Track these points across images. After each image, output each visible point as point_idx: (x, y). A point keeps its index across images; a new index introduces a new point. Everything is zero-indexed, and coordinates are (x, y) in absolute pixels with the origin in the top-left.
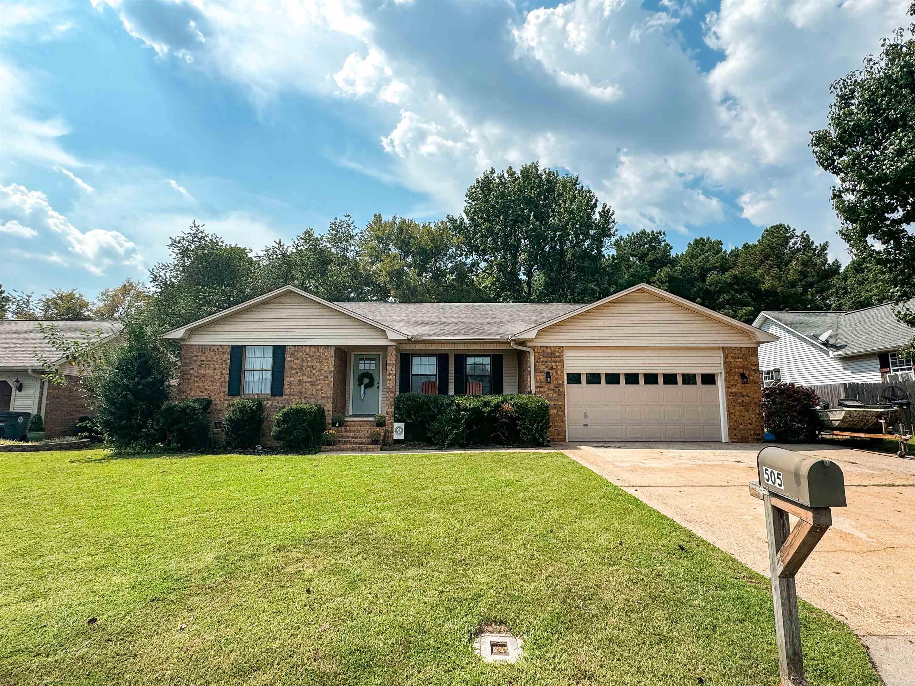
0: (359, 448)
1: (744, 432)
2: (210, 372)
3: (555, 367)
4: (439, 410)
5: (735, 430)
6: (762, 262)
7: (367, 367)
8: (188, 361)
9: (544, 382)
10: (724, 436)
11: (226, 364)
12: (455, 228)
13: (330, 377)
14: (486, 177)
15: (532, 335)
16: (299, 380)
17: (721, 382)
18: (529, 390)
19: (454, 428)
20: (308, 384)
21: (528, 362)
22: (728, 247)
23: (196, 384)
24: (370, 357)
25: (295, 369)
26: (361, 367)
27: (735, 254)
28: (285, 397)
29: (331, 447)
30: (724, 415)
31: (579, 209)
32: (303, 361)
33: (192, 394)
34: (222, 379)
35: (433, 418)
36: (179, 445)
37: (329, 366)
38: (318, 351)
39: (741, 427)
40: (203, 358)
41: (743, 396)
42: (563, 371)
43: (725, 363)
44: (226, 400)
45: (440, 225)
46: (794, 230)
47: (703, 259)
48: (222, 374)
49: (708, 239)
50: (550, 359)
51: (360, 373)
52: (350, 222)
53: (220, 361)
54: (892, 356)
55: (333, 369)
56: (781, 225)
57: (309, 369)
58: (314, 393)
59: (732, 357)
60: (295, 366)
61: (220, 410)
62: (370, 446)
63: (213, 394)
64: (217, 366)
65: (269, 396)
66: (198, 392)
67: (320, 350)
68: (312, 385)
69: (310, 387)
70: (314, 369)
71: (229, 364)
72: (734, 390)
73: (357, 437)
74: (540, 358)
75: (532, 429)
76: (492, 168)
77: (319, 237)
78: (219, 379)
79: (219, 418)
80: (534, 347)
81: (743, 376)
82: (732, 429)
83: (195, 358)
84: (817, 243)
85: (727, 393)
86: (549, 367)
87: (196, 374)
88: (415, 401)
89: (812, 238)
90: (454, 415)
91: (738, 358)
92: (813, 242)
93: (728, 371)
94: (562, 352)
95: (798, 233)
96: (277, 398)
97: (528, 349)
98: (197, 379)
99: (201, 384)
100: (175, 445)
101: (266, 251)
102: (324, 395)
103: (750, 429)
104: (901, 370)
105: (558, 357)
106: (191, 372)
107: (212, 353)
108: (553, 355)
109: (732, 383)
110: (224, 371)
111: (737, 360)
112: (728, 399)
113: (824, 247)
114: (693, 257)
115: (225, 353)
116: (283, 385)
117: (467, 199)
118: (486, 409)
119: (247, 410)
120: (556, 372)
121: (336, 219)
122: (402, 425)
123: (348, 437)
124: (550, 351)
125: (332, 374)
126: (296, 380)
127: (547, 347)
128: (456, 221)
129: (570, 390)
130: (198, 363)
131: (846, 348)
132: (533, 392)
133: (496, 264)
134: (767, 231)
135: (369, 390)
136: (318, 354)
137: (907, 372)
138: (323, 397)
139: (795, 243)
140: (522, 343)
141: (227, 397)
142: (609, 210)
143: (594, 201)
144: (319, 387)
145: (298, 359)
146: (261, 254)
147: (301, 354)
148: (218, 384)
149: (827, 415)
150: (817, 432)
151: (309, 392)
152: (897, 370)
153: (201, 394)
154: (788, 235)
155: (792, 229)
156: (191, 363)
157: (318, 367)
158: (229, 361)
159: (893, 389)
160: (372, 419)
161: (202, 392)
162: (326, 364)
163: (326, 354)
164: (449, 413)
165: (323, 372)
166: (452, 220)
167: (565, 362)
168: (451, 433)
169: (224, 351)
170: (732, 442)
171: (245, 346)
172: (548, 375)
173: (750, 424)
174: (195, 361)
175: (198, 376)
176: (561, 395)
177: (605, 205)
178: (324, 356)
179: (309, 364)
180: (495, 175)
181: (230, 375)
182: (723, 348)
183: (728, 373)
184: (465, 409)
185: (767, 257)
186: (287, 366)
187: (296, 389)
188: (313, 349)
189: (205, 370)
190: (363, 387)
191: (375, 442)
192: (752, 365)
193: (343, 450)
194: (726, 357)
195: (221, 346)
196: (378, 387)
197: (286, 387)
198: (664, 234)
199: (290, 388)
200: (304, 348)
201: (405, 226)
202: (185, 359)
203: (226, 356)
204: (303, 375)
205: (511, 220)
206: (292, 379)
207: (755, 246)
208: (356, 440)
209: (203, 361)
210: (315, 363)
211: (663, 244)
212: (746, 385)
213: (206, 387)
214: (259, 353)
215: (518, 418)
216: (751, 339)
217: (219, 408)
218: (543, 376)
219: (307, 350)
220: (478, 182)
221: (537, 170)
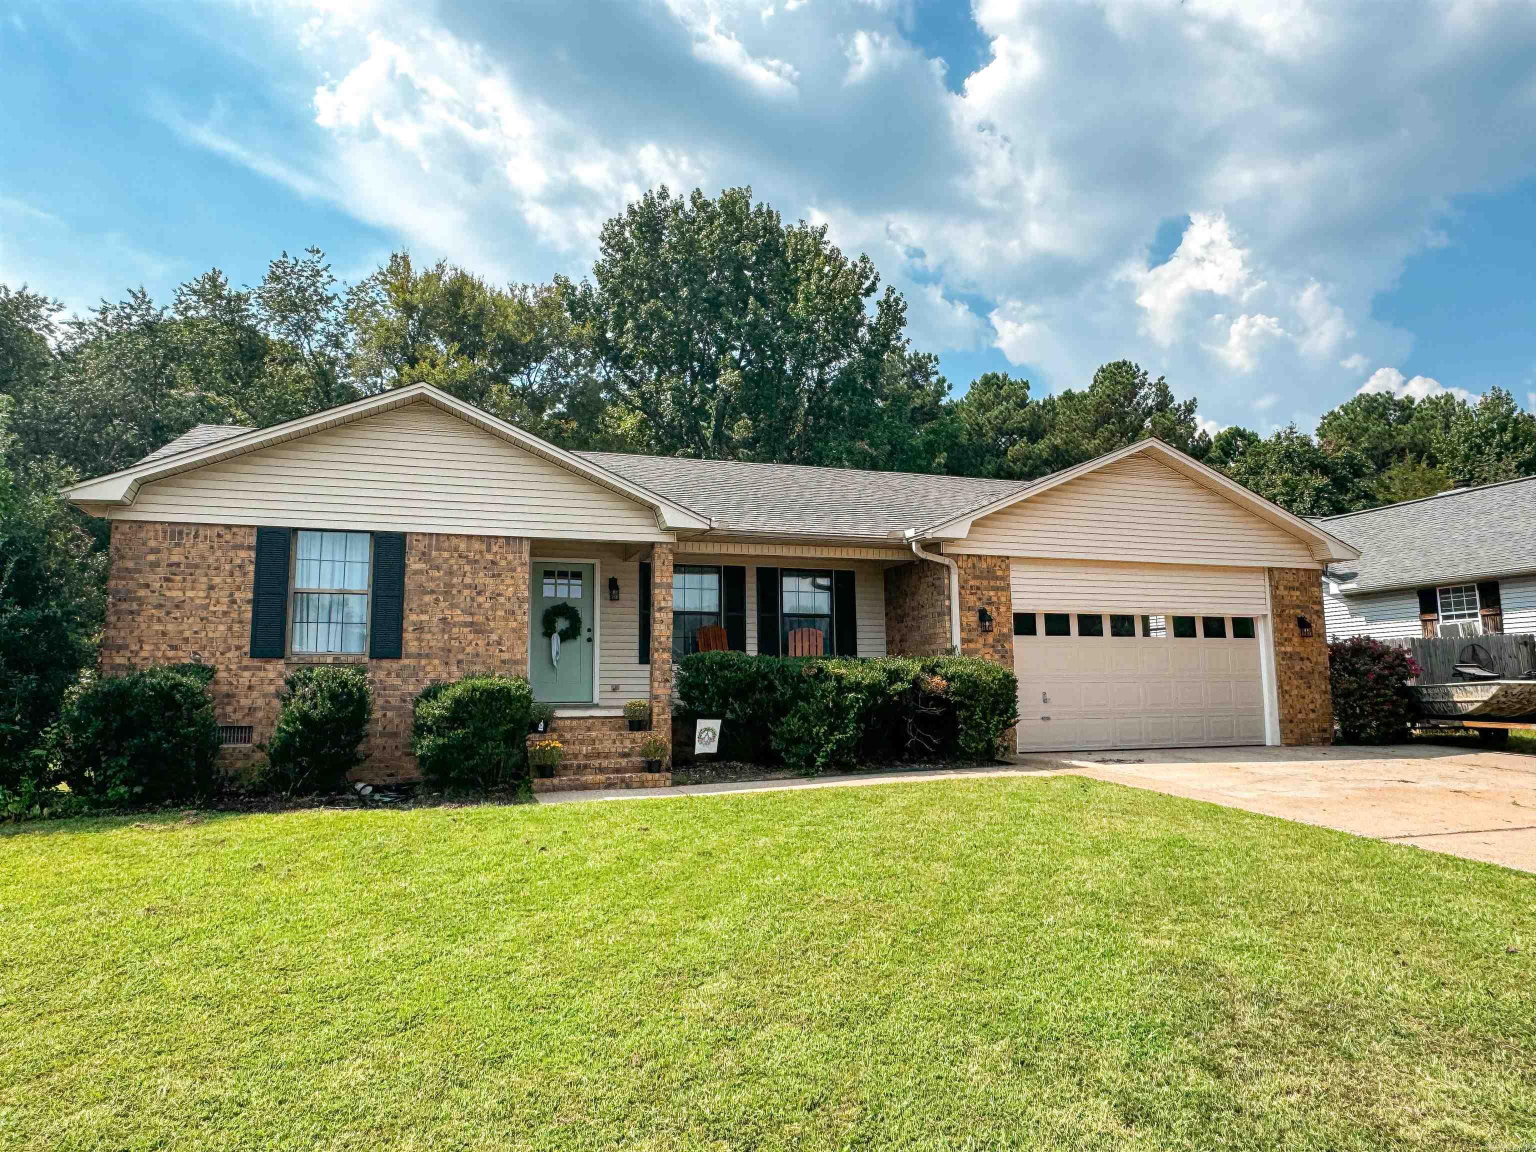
0: (623, 780)
1: (1303, 725)
2: (198, 595)
3: (994, 599)
4: (795, 688)
5: (1291, 722)
6: (1097, 425)
7: (562, 593)
8: (130, 564)
9: (975, 630)
10: (1271, 733)
11: (245, 574)
12: (572, 308)
13: (519, 612)
14: (650, 204)
15: (960, 530)
16: (444, 620)
17: (1264, 633)
18: (949, 646)
19: (832, 729)
20: (467, 630)
21: (942, 591)
22: (1036, 396)
23: (158, 627)
24: (570, 569)
25: (433, 592)
26: (548, 591)
27: (1049, 405)
28: (405, 661)
29: (556, 781)
30: (1271, 692)
31: (844, 291)
32: (451, 573)
33: (143, 654)
34: (234, 615)
35: (782, 709)
36: (138, 789)
37: (516, 586)
38: (489, 550)
39: (1300, 716)
40: (175, 559)
41: (1302, 659)
42: (1009, 608)
43: (1274, 597)
44: (246, 668)
45: (545, 294)
46: (1146, 373)
47: (1001, 412)
48: (234, 602)
49: (1005, 377)
50: (985, 583)
51: (548, 605)
52: (320, 267)
53: (228, 567)
54: (1442, 592)
55: (526, 594)
56: (1125, 363)
57: (466, 592)
58: (481, 650)
59: (1285, 588)
60: (431, 585)
61: (228, 696)
62: (649, 776)
63: (206, 654)
64: (217, 580)
65: (366, 659)
66: (164, 647)
67: (495, 548)
68: (476, 632)
69: (471, 637)
70: (479, 593)
71: (251, 576)
72: (1289, 649)
73: (598, 755)
74: (966, 581)
76: (663, 187)
78: (225, 613)
79: (225, 715)
80: (956, 557)
81: (1303, 623)
82: (1286, 722)
83: (152, 558)
84: (1180, 398)
85: (1277, 655)
86: (985, 600)
87: (154, 599)
88: (739, 669)
89: (1172, 390)
90: (833, 701)
91: (1293, 589)
92: (1172, 397)
93: (1279, 612)
94: (1008, 568)
95: (1152, 379)
96: (386, 664)
97: (946, 561)
98: (161, 613)
99: (170, 627)
100: (126, 790)
102: (506, 656)
103: (1313, 720)
104: (1458, 617)
105: (1002, 578)
106: (142, 593)
107: (203, 546)
108: (990, 574)
109: (1285, 635)
110: (237, 595)
111: (1293, 593)
112: (1278, 664)
113: (1190, 408)
114: (983, 407)
115: (241, 547)
116: (400, 629)
117: (603, 245)
118: (899, 686)
119: (350, 694)
120: (998, 609)
121: (285, 255)
122: (716, 725)
123: (576, 756)
124: (984, 566)
125: (526, 606)
126: (435, 620)
127: (980, 557)
128: (574, 289)
129: (1020, 644)
130: (162, 571)
131: (1358, 579)
132: (958, 651)
133: (670, 389)
134: (1103, 371)
135: (571, 645)
136: (489, 557)
137: (1468, 620)
138: (503, 662)
139: (1145, 398)
140: (933, 546)
141: (246, 661)
143: (872, 278)
144: (494, 637)
145: (438, 569)
147: (446, 555)
148: (222, 628)
149: (1448, 694)
150: (1409, 725)
151: (469, 650)
152: (1451, 617)
153: (171, 654)
154: (1137, 381)
155: (1142, 371)
156: (140, 572)
157: (490, 588)
158: (252, 568)
161: (174, 648)
162: (508, 581)
163: (510, 557)
164: (823, 696)
165: (502, 600)
166: (565, 288)
167: (1013, 588)
168: (828, 741)
169: (239, 540)
170: (1289, 745)
171: (296, 530)
172: (983, 616)
173: (1313, 711)
174: (155, 565)
175: (160, 606)
176: (1007, 656)
178: (503, 563)
179: (468, 580)
180: (668, 203)
181: (256, 603)
182: (1270, 570)
183: (1280, 616)
184: (857, 687)
185: (1106, 418)
186: (410, 583)
187: (435, 640)
188: (477, 545)
189: (183, 590)
190: (556, 638)
191: (652, 767)
192: (1315, 603)
193: (585, 787)
194: (1275, 588)
195: (228, 527)
196: (590, 640)
197: (409, 636)
198: (936, 359)
199: (419, 640)
200: (455, 541)
201: (468, 288)
202: (122, 557)
203: (243, 554)
204: (453, 606)
206: (424, 617)
207: (1084, 396)
208: (605, 763)
209: (178, 565)
210: (482, 579)
212: (1307, 640)
213: (187, 634)
214: (331, 548)
215: (961, 705)
216: (1312, 555)
217: (225, 688)
218: (973, 618)
219: (463, 546)
220: (632, 212)
221: (747, 205)
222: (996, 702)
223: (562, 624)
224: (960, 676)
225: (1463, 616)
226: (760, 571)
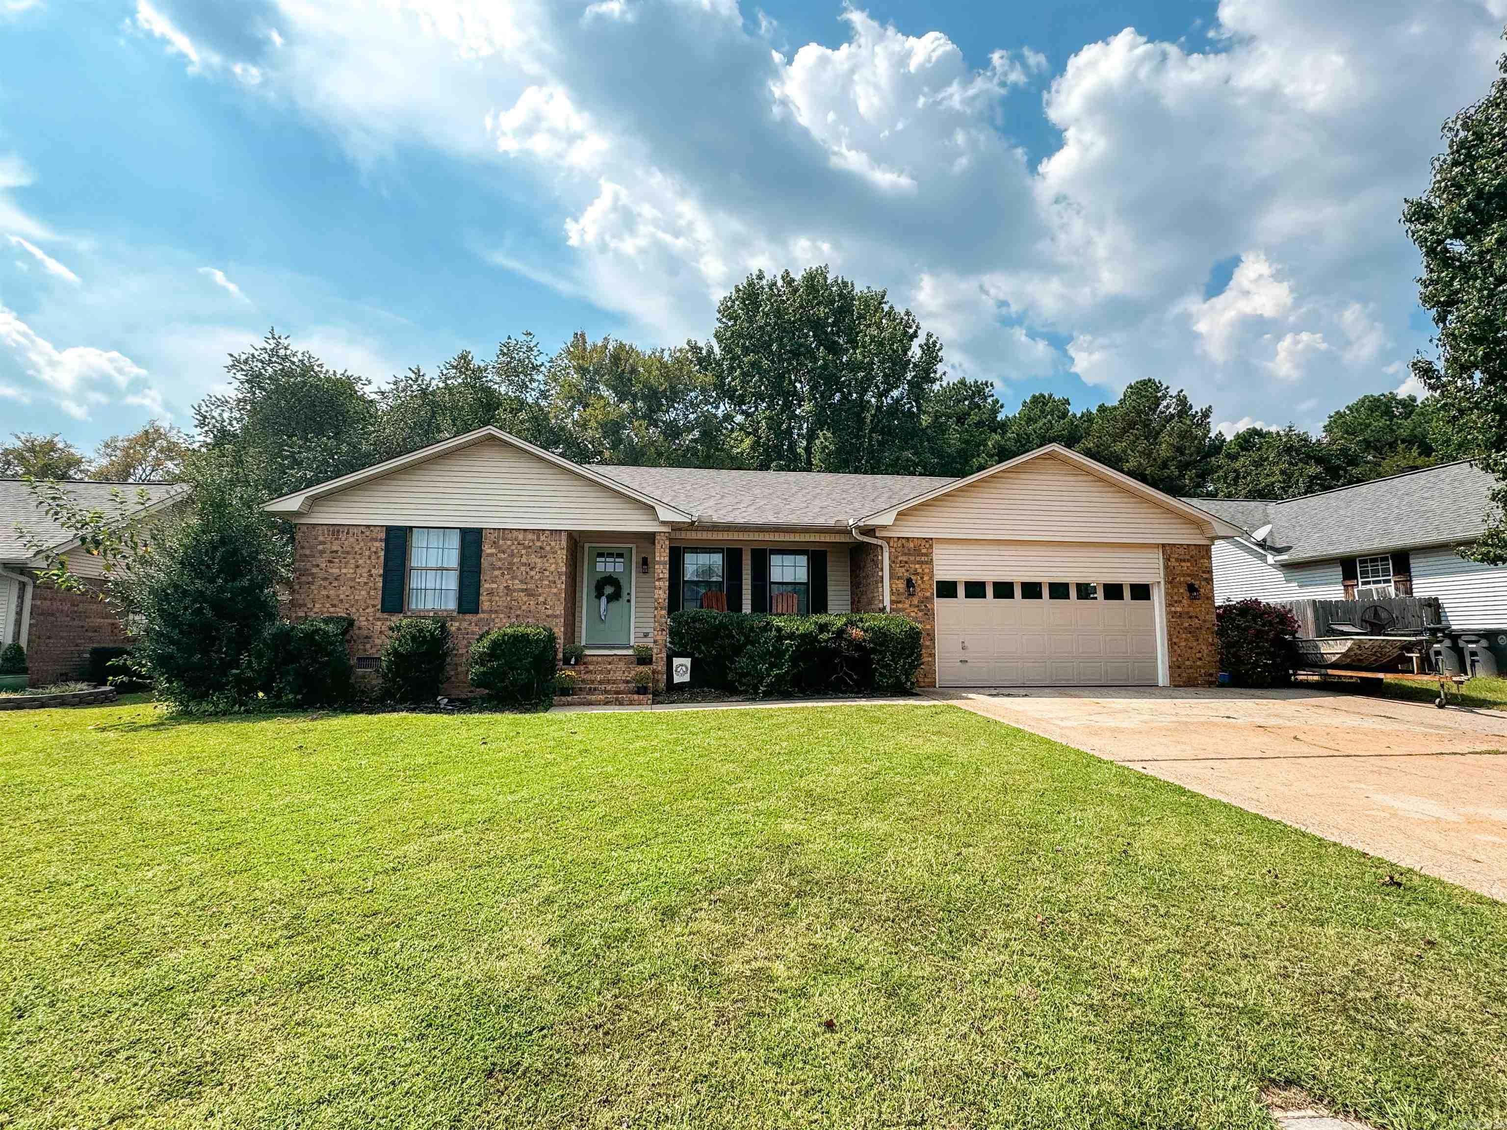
0: (617, 699)
1: (1191, 671)
2: (348, 571)
3: (920, 571)
4: (747, 637)
5: (1179, 667)
6: (1125, 431)
7: (610, 568)
8: (308, 552)
9: (903, 594)
10: (1163, 677)
11: (378, 558)
12: (700, 361)
13: (558, 582)
14: (751, 284)
15: (887, 519)
16: (507, 587)
17: (1158, 596)
18: (881, 606)
19: (772, 666)
20: (522, 594)
21: (877, 564)
22: (1076, 409)
23: (324, 592)
24: (615, 552)
25: (500, 568)
26: (600, 567)
27: (1088, 417)
28: (481, 615)
29: (569, 699)
30: (1163, 645)
31: (893, 338)
32: (512, 555)
33: (315, 610)
34: (371, 584)
35: (738, 650)
36: (299, 697)
37: (556, 564)
38: (538, 540)
39: (1187, 663)
40: (335, 548)
41: (1191, 617)
42: (931, 578)
43: (1166, 567)
44: (379, 619)
45: (678, 354)
46: (1168, 388)
47: (1044, 424)
48: (371, 576)
49: (1050, 396)
50: (912, 558)
51: (599, 577)
52: (532, 345)
53: (367, 553)
54: (1361, 562)
55: (564, 569)
56: (1150, 380)
57: (523, 568)
58: (533, 608)
59: (1177, 560)
60: (499, 564)
61: (367, 637)
62: (636, 697)
63: (354, 610)
64: (361, 562)
65: (455, 614)
66: (328, 605)
67: (542, 538)
68: (529, 595)
69: (525, 599)
70: (531, 569)
71: (382, 558)
72: (1178, 609)
73: (609, 682)
74: (897, 557)
75: (896, 668)
76: (760, 270)
77: (482, 365)
78: (366, 583)
79: (365, 650)
80: (888, 539)
81: (1191, 588)
82: (1175, 667)
83: (320, 547)
84: (1197, 407)
85: (1168, 613)
86: (912, 571)
87: (322, 574)
88: (707, 622)
89: (1190, 401)
90: (773, 646)
91: (1184, 561)
92: (1191, 406)
93: (1171, 579)
94: (931, 546)
95: (1173, 392)
96: (468, 617)
97: (879, 542)
98: (326, 583)
99: (332, 592)
100: (290, 696)
101: (395, 383)
102: (550, 612)
103: (1200, 667)
104: (1375, 582)
105: (926, 555)
106: (314, 570)
107: (352, 540)
108: (917, 551)
109: (1176, 598)
110: (373, 571)
111: (1183, 564)
112: (1169, 621)
113: (1206, 414)
114: (1030, 420)
115: (376, 540)
116: (478, 594)
117: (719, 316)
118: (824, 636)
119: (425, 636)
120: (922, 578)
121: (509, 338)
122: (687, 661)
123: (592, 682)
124: (912, 545)
125: (564, 578)
126: (502, 587)
127: (908, 538)
128: (701, 349)
129: (941, 605)
130: (327, 556)
131: (1292, 551)
132: (888, 609)
133: (765, 418)
134: (1131, 387)
135: (614, 605)
136: (538, 544)
137: (1382, 585)
138: (548, 616)
139: (1168, 407)
140: (870, 531)
141: (379, 615)
142: (935, 343)
143: (914, 327)
144: (541, 599)
145: (504, 552)
146: (386, 388)
147: (509, 543)
148: (363, 593)
149: (1317, 647)
150: (1291, 672)
151: (524, 608)
152: (1368, 583)
153: (332, 610)
154: (1159, 394)
155: (1164, 386)
156: (314, 556)
157: (539, 565)
158: (382, 554)
159: (1376, 610)
160: (630, 652)
161: (334, 606)
162: (551, 561)
163: (553, 544)
164: (765, 642)
165: (547, 573)
166: (695, 348)
167: (935, 563)
168: (769, 675)
169: (374, 535)
170: (1175, 686)
171: (411, 528)
172: (909, 583)
173: (1200, 659)
174: (322, 552)
175: (325, 579)
176: (929, 614)
177: (929, 335)
178: (548, 548)
179: (524, 560)
180: (764, 282)
181: (385, 576)
182: (1163, 545)
183: (1171, 583)
184: (791, 636)
185: (1132, 425)
186: (485, 563)
187: (501, 601)
188: (530, 536)
189: (340, 568)
190: (604, 600)
191: (642, 690)
192: (1204, 572)
193: (590, 704)
194: (1167, 559)
195: (368, 526)
196: (629, 601)
197: (484, 598)
198: (992, 385)
199: (491, 601)
200: (515, 533)
201: (624, 353)
202: (303, 548)
203: (377, 544)
204: (513, 578)
205: (790, 352)
206: (495, 586)
207: (1115, 408)
208: (609, 687)
209: (337, 552)
210: (534, 559)
211: (990, 400)
212: (1197, 602)
213: (342, 597)
214: (435, 540)
215: (873, 651)
216: (1202, 533)
217: (365, 633)
218: (901, 585)
219: (521, 537)
220: (738, 290)
221: (825, 278)
222: (903, 648)
223: (609, 590)
224: (872, 629)
225: (1379, 582)
226: (754, 552)
